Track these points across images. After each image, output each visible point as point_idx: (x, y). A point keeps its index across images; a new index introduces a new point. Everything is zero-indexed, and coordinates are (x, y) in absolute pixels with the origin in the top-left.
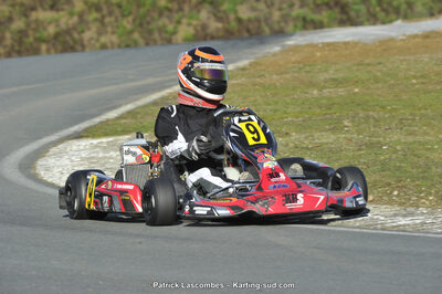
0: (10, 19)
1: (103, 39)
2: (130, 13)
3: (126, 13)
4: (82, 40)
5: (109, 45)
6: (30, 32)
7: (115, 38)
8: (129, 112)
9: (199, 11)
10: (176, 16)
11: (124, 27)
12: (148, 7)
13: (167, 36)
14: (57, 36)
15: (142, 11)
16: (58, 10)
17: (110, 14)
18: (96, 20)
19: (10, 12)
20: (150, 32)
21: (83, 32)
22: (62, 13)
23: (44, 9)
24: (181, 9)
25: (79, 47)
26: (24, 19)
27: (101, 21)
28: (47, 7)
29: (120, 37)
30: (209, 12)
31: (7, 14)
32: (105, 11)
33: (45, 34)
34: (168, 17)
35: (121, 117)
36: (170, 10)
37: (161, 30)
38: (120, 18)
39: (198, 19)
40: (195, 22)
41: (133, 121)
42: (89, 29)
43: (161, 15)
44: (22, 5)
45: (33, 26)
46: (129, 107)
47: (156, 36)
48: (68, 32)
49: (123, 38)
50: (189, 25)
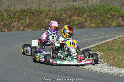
0: (66, 19)
1: (91, 25)
2: (99, 18)
3: (98, 18)
4: (85, 25)
5: (93, 27)
6: (71, 22)
7: (94, 25)
8: (97, 46)
9: (118, 19)
10: (112, 20)
11: (97, 22)
12: (104, 17)
13: (109, 25)
14: (78, 24)
15: (102, 18)
16: (79, 17)
17: (94, 18)
18: (90, 20)
19: (66, 17)
20: (105, 24)
21: (86, 23)
22: (80, 17)
23: (75, 16)
24: (113, 18)
25: (84, 27)
26: (70, 19)
27: (91, 20)
28: (76, 16)
29: (96, 25)
30: (121, 19)
31: (65, 17)
32: (92, 18)
33: (75, 23)
34: (110, 20)
35: (94, 47)
36: (111, 18)
37: (108, 23)
38: (96, 20)
39: (118, 21)
40: (117, 22)
41: (98, 48)
42: (87, 22)
43: (108, 19)
44: (69, 15)
45: (72, 21)
46: (97, 44)
47: (106, 25)
48: (82, 23)
49: (97, 25)
50: (116, 22)
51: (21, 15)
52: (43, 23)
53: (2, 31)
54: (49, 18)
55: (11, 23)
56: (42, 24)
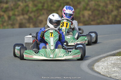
31: (111, 9)
51: (51, 6)
52: (81, 16)
53: (26, 27)
54: (89, 10)
55: (38, 17)
56: (80, 18)
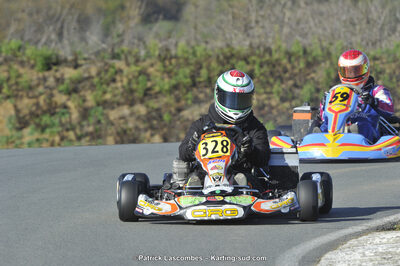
55: (179, 110)
